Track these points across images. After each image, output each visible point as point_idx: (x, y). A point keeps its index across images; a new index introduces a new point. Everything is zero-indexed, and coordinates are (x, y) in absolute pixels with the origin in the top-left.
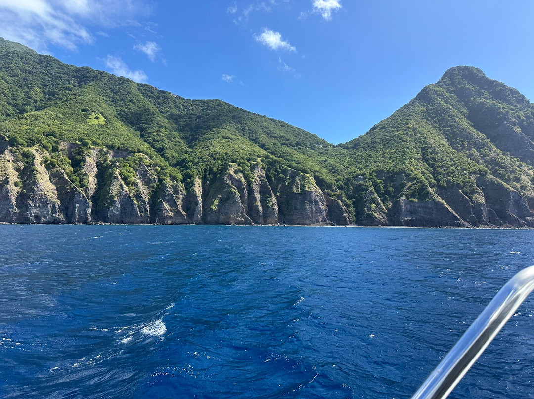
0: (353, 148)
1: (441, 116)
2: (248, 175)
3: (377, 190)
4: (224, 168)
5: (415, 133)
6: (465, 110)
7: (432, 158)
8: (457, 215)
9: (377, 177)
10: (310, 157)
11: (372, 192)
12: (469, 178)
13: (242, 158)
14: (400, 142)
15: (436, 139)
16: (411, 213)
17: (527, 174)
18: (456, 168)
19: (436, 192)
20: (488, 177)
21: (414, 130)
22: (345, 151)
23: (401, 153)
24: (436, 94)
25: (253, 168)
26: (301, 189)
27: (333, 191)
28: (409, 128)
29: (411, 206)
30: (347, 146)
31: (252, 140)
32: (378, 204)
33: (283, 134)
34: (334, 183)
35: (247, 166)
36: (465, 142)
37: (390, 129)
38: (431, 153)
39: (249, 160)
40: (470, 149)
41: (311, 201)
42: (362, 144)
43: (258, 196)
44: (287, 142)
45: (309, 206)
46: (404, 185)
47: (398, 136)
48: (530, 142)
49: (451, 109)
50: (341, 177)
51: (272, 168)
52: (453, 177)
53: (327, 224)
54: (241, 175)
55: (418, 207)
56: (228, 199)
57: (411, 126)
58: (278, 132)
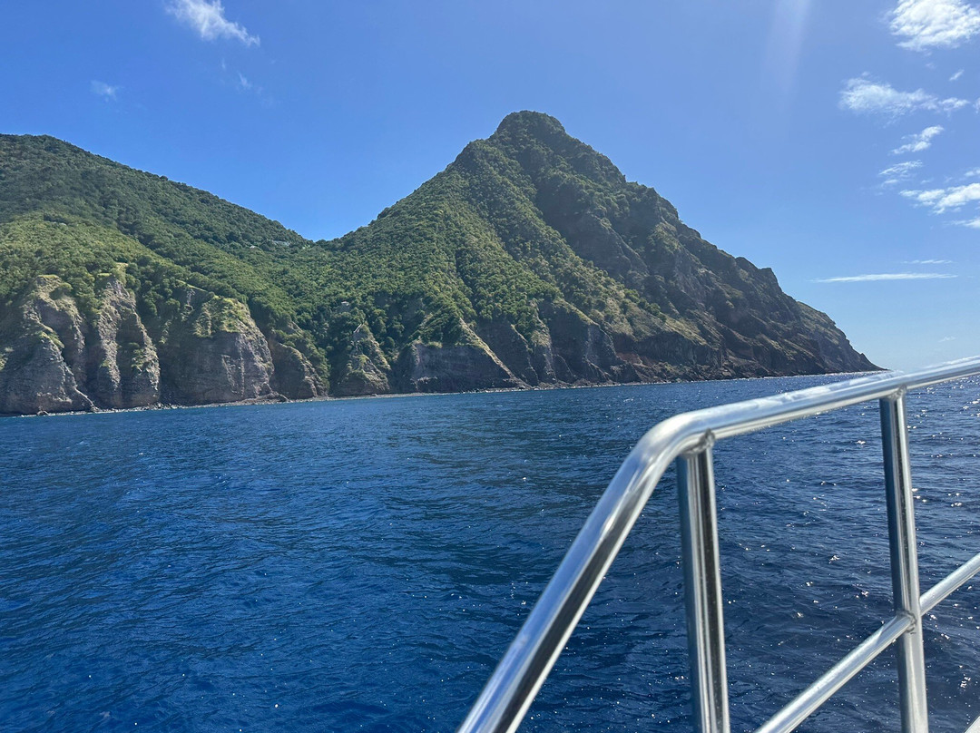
0: (343, 249)
1: (492, 196)
2: (87, 300)
3: (375, 330)
4: (26, 286)
5: (447, 225)
6: (532, 190)
7: (472, 270)
8: (506, 369)
9: (375, 304)
10: (254, 264)
11: (363, 332)
12: (528, 304)
13: (73, 262)
14: (421, 241)
15: (483, 238)
16: (432, 368)
17: (616, 297)
18: (509, 287)
19: (475, 329)
20: (557, 302)
21: (446, 219)
22: (326, 255)
23: (420, 261)
24: (487, 157)
25: (100, 285)
26: (212, 329)
27: (289, 331)
28: (437, 215)
29: (431, 356)
30: (334, 246)
31: (126, 226)
32: (373, 355)
33: (203, 217)
34: (292, 316)
35: (86, 281)
36: (528, 244)
37: (407, 216)
38: (472, 261)
39: (92, 267)
40: (534, 255)
41: (234, 355)
42: (357, 242)
43: (111, 347)
44: (207, 233)
45: (232, 363)
46: (420, 318)
47: (417, 229)
48: (622, 245)
49: (509, 186)
50: (308, 305)
51: (154, 285)
52: (502, 303)
53: (270, 398)
54: (69, 301)
55: (444, 357)
56: (30, 356)
57: (440, 212)
58: (192, 212)
